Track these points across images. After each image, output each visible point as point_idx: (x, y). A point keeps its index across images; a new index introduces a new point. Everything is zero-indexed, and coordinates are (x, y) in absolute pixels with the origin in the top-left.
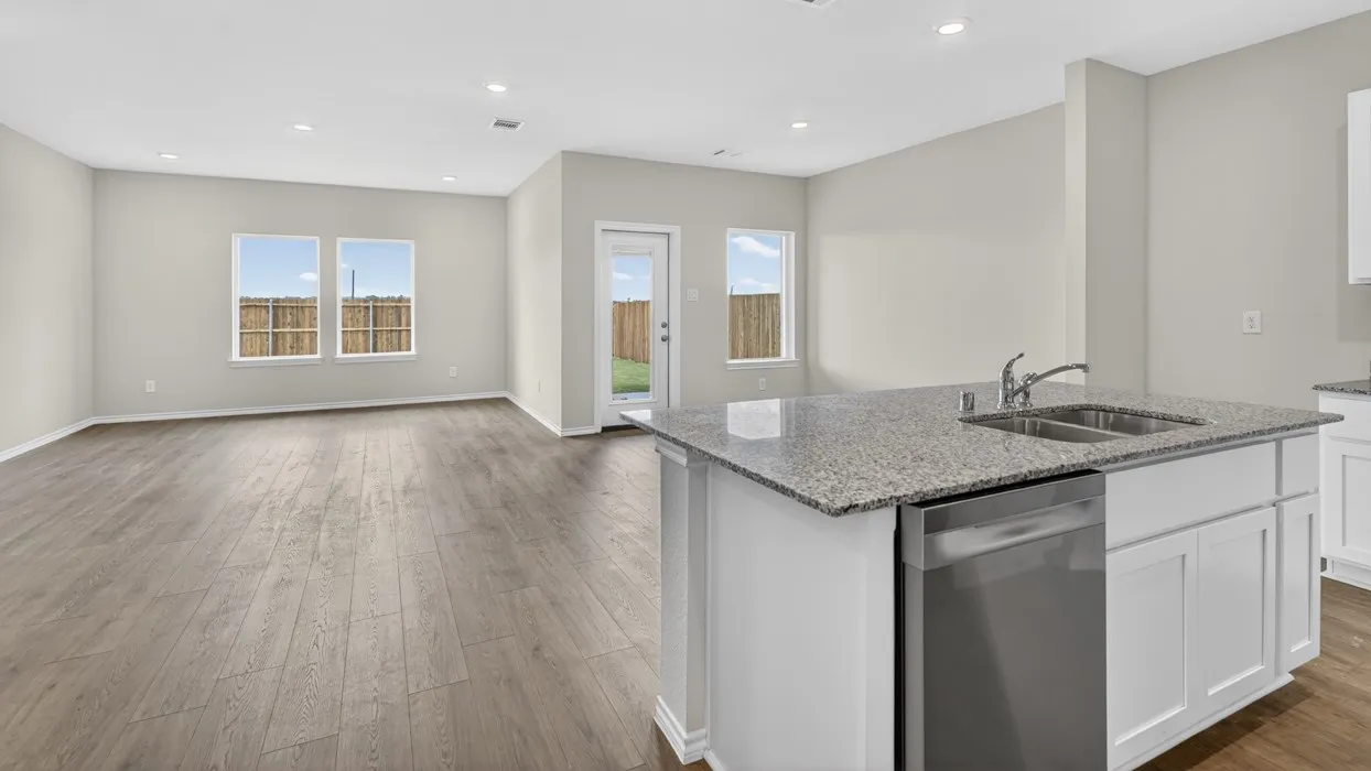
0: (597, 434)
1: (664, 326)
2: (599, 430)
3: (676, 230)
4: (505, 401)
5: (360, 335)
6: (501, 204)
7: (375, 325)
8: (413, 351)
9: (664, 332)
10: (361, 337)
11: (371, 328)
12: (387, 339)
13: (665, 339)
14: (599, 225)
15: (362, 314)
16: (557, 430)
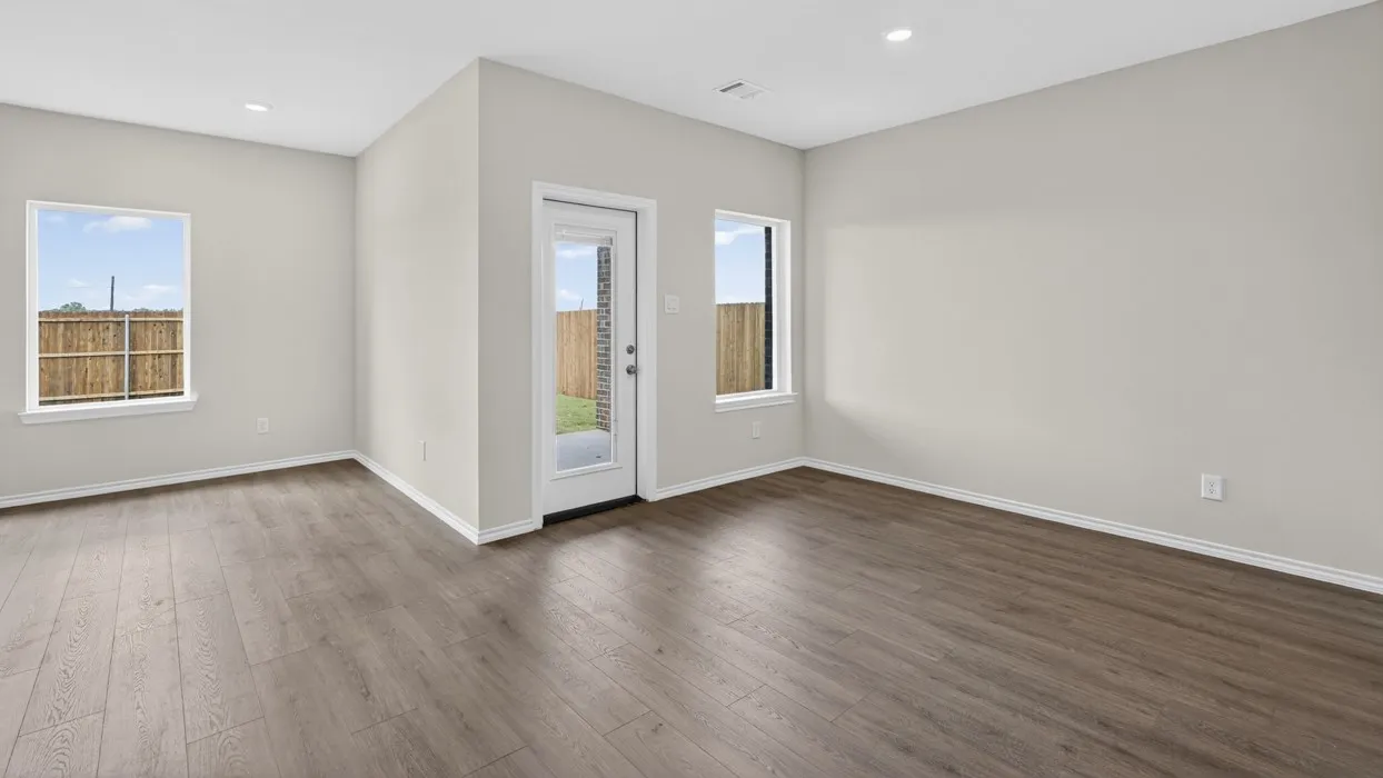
0: (536, 533)
1: (631, 350)
2: (538, 524)
3: (649, 207)
4: (352, 466)
5: (108, 361)
6: (348, 166)
7: (132, 347)
8: (188, 395)
9: (630, 360)
10: (110, 367)
11: (126, 353)
12: (153, 367)
13: (632, 371)
14: (539, 190)
15: (111, 334)
16: (473, 534)
